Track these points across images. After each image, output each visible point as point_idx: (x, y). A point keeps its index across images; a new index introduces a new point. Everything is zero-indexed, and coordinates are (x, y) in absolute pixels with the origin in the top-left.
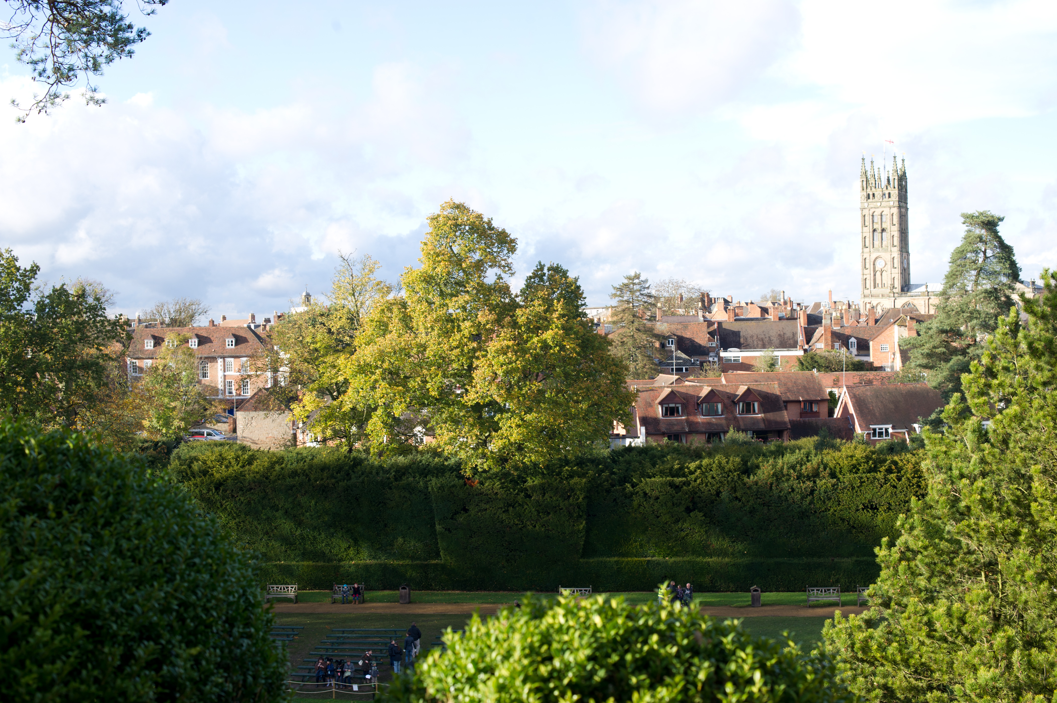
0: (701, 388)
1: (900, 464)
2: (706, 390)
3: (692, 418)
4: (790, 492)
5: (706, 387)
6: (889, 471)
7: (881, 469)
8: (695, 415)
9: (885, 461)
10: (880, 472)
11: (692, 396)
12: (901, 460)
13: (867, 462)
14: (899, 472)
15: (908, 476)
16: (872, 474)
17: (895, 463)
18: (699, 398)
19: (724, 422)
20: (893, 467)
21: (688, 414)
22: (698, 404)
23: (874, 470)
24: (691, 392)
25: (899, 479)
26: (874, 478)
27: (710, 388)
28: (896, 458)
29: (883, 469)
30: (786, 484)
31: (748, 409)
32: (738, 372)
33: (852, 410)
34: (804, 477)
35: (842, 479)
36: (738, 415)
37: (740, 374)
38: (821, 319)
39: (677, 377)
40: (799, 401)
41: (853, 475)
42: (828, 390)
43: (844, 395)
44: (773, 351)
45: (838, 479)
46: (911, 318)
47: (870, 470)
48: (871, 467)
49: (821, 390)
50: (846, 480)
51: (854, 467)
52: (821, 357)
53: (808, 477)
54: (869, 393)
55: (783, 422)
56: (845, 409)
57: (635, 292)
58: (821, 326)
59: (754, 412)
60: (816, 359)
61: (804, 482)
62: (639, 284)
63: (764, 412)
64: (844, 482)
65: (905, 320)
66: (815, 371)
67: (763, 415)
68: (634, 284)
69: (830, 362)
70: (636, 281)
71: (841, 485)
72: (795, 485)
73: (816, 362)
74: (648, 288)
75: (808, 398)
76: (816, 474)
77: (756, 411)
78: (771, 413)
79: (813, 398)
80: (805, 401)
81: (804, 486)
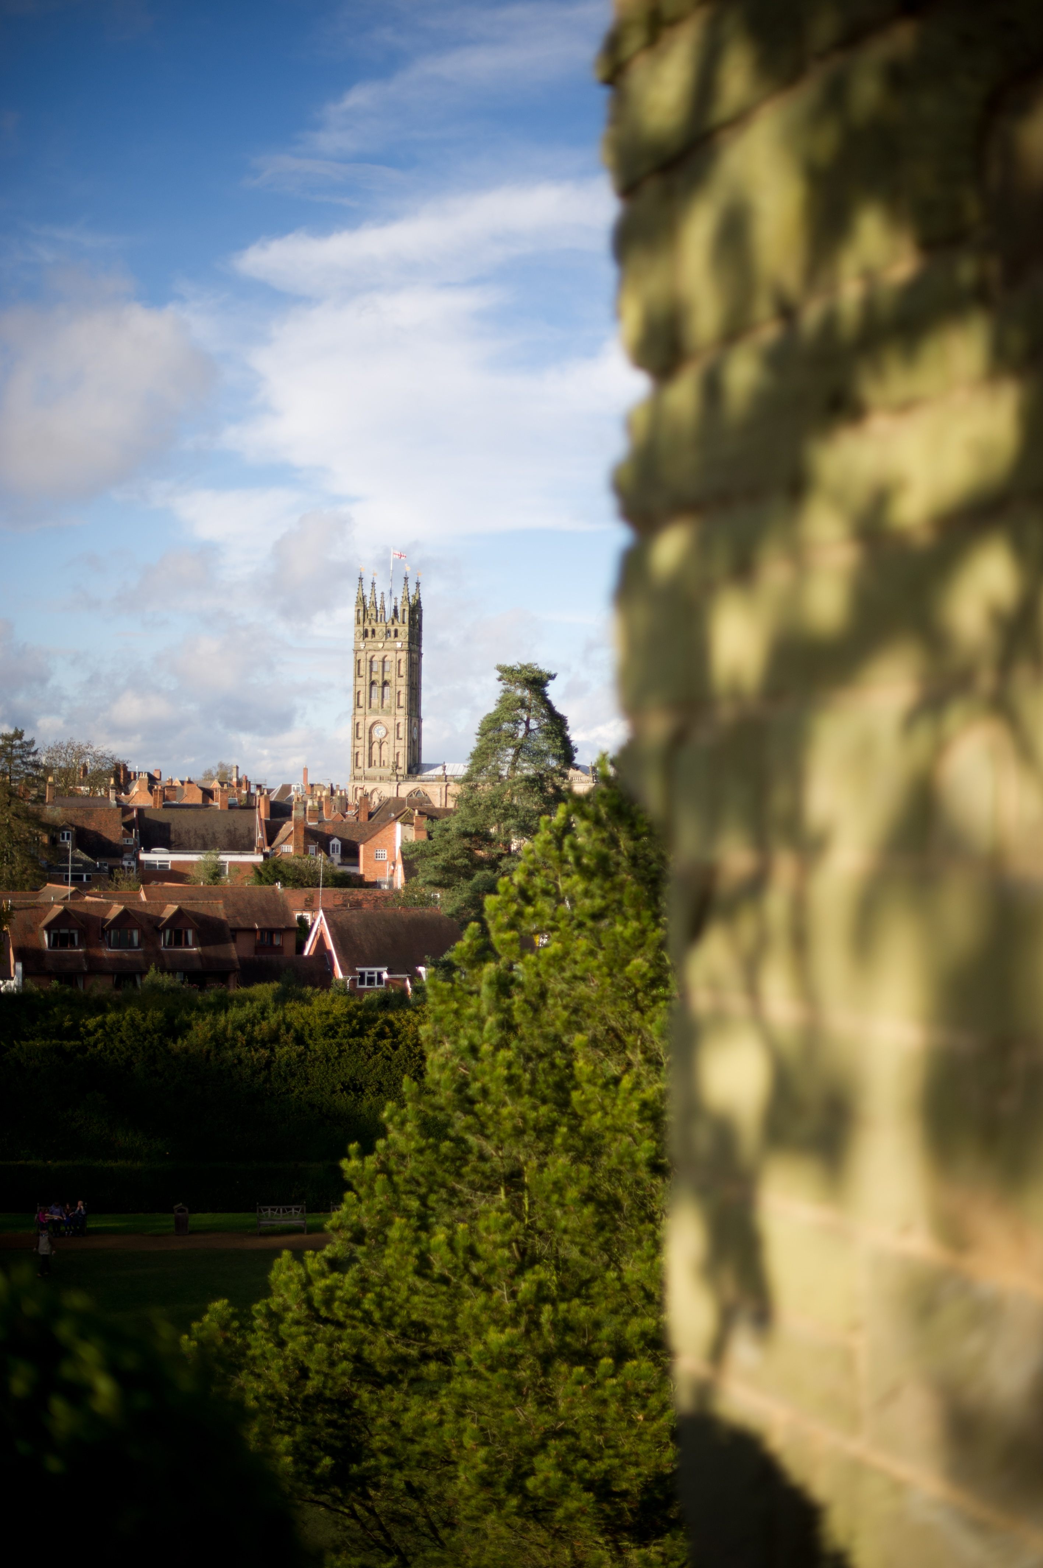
0: (109, 906)
1: (397, 1025)
2: (116, 909)
3: (94, 951)
4: (235, 1065)
5: (115, 906)
6: (381, 1035)
7: (369, 1032)
8: (98, 946)
9: (375, 1020)
10: (368, 1036)
11: (94, 919)
12: (399, 1020)
13: (349, 1022)
14: (395, 1036)
15: (408, 1042)
16: (357, 1039)
17: (390, 1024)
18: (105, 921)
19: (141, 958)
20: (387, 1030)
21: (88, 945)
22: (103, 930)
23: (360, 1033)
24: (93, 912)
25: (395, 1047)
26: (360, 1045)
27: (122, 907)
28: (391, 1017)
29: (372, 1032)
30: (230, 1053)
31: (178, 939)
32: (166, 884)
33: (330, 945)
34: (257, 1042)
35: (311, 1048)
36: (163, 949)
37: (172, 887)
38: (290, 809)
39: (73, 888)
40: (254, 930)
41: (328, 1041)
42: (298, 914)
43: (319, 922)
44: (217, 855)
45: (307, 1046)
46: (420, 813)
47: (354, 1034)
48: (354, 1029)
49: (286, 914)
50: (317, 1048)
51: (331, 1030)
52: (288, 866)
53: (263, 1044)
54: (355, 921)
55: (231, 962)
56: (321, 942)
57: (15, 758)
58: (291, 820)
59: (187, 945)
60: (280, 868)
61: (256, 1050)
62: (21, 746)
63: (202, 945)
64: (315, 1051)
65: (412, 815)
66: (278, 885)
67: (200, 949)
68: (12, 747)
69: (301, 873)
70: (17, 742)
71: (310, 1056)
72: (243, 1055)
73: (280, 872)
74: (35, 753)
75: (265, 925)
76: (274, 1039)
77: (190, 943)
78: (212, 947)
79: (275, 925)
80: (262, 930)
81: (256, 1056)
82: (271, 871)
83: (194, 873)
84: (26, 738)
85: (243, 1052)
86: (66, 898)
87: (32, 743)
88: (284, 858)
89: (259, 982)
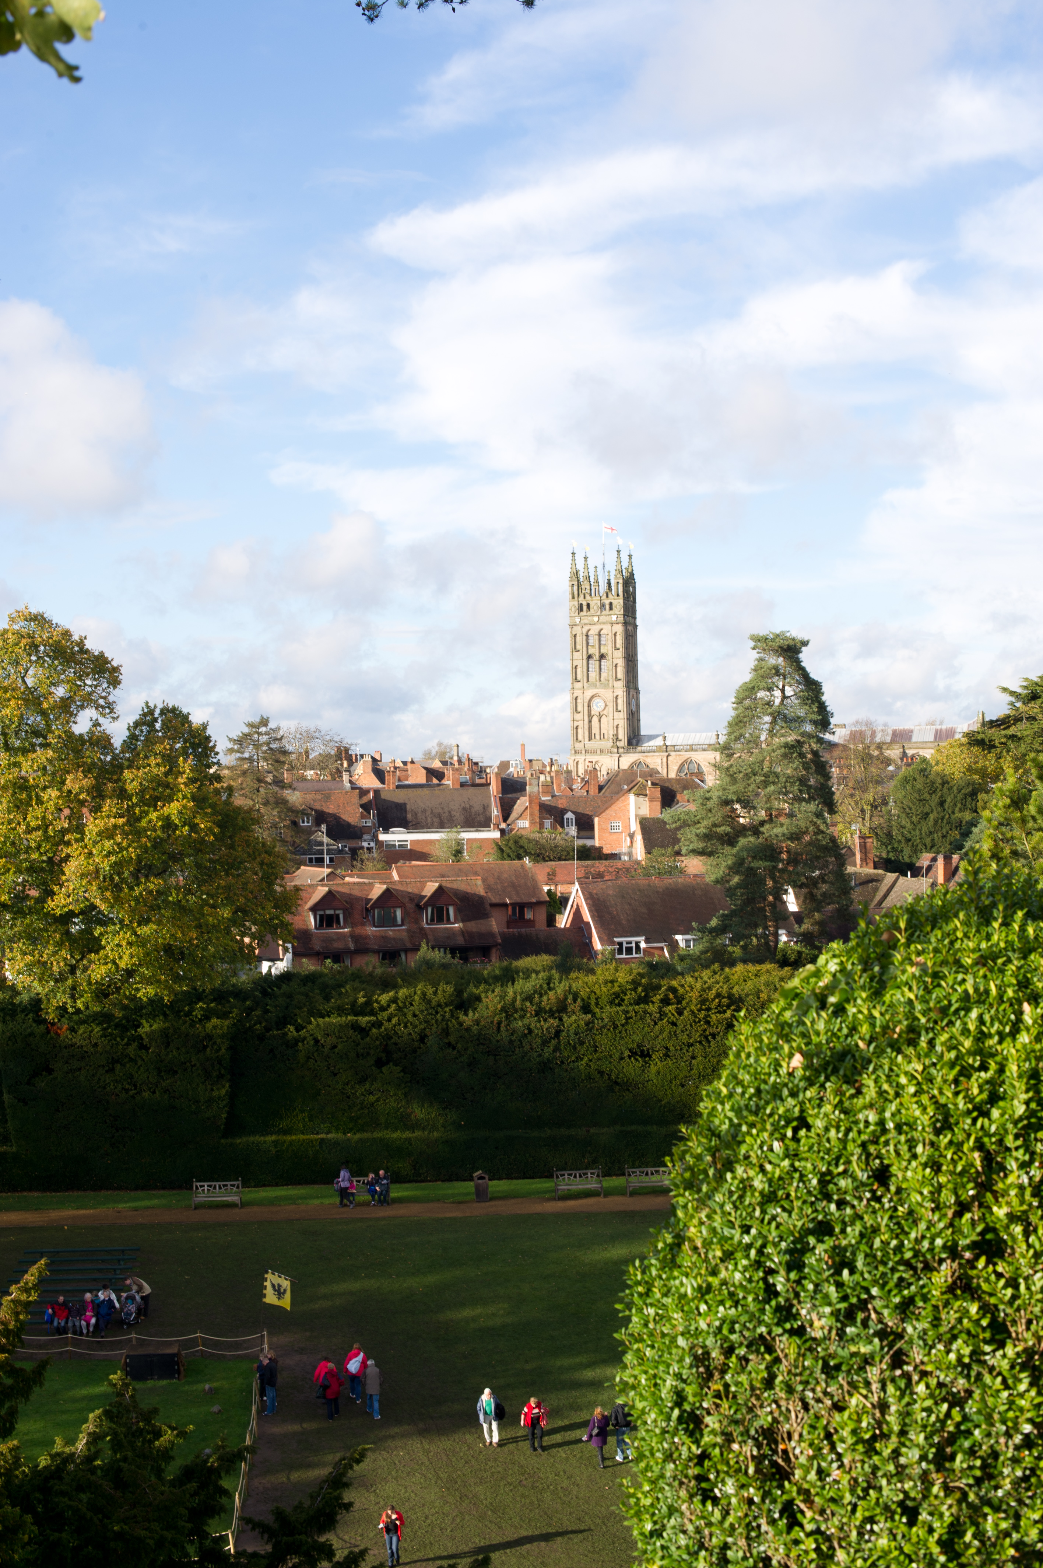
0: (371, 886)
1: (681, 991)
2: (378, 890)
3: (359, 930)
4: (525, 1036)
5: (378, 886)
6: (666, 1001)
7: (654, 999)
8: (363, 924)
9: (659, 987)
10: (653, 1003)
11: (358, 899)
12: (682, 986)
13: (635, 989)
14: (679, 1002)
15: (693, 1007)
16: (642, 1006)
17: (674, 990)
18: (368, 900)
19: (405, 935)
20: (671, 996)
21: (353, 925)
22: (367, 909)
23: (644, 1000)
24: (356, 892)
25: (680, 1013)
26: (645, 1012)
27: (384, 888)
28: (674, 983)
29: (657, 998)
30: (520, 1023)
31: (440, 916)
32: (414, 863)
33: (587, 916)
34: (545, 1013)
35: (598, 1015)
36: (426, 926)
37: (418, 866)
38: (524, 784)
39: (329, 870)
40: (506, 905)
41: (615, 1009)
42: (546, 888)
43: (576, 894)
44: (458, 832)
45: (594, 1015)
46: (653, 784)
47: (639, 1001)
48: (640, 996)
49: (536, 888)
50: (604, 1016)
51: (617, 997)
52: (529, 841)
53: (552, 1013)
54: (611, 892)
55: (491, 935)
56: (578, 914)
57: (261, 745)
58: (525, 796)
59: (448, 921)
60: (521, 843)
61: (545, 1020)
62: (266, 734)
63: (463, 921)
64: (602, 1019)
65: (645, 787)
66: (526, 860)
67: (461, 925)
68: (259, 734)
69: (543, 847)
70: (263, 729)
71: (597, 1024)
72: (533, 1025)
73: (522, 847)
74: (281, 739)
75: (517, 899)
76: (562, 1008)
77: (452, 919)
78: (473, 922)
79: (525, 900)
80: (513, 905)
81: (546, 1026)
82: (513, 847)
83: (436, 852)
84: (272, 725)
85: (533, 1022)
86: (323, 880)
87: (279, 728)
88: (524, 833)
89: (527, 955)
